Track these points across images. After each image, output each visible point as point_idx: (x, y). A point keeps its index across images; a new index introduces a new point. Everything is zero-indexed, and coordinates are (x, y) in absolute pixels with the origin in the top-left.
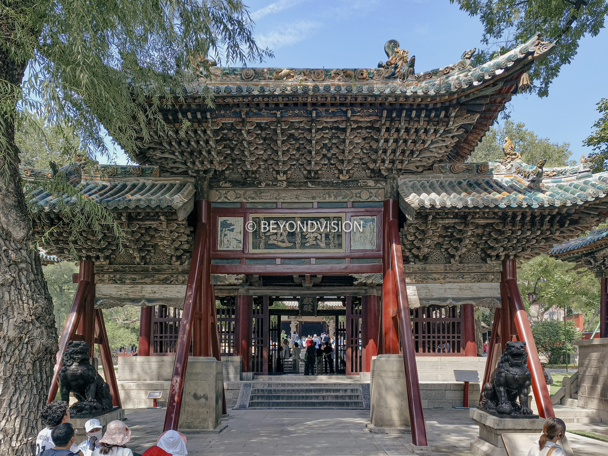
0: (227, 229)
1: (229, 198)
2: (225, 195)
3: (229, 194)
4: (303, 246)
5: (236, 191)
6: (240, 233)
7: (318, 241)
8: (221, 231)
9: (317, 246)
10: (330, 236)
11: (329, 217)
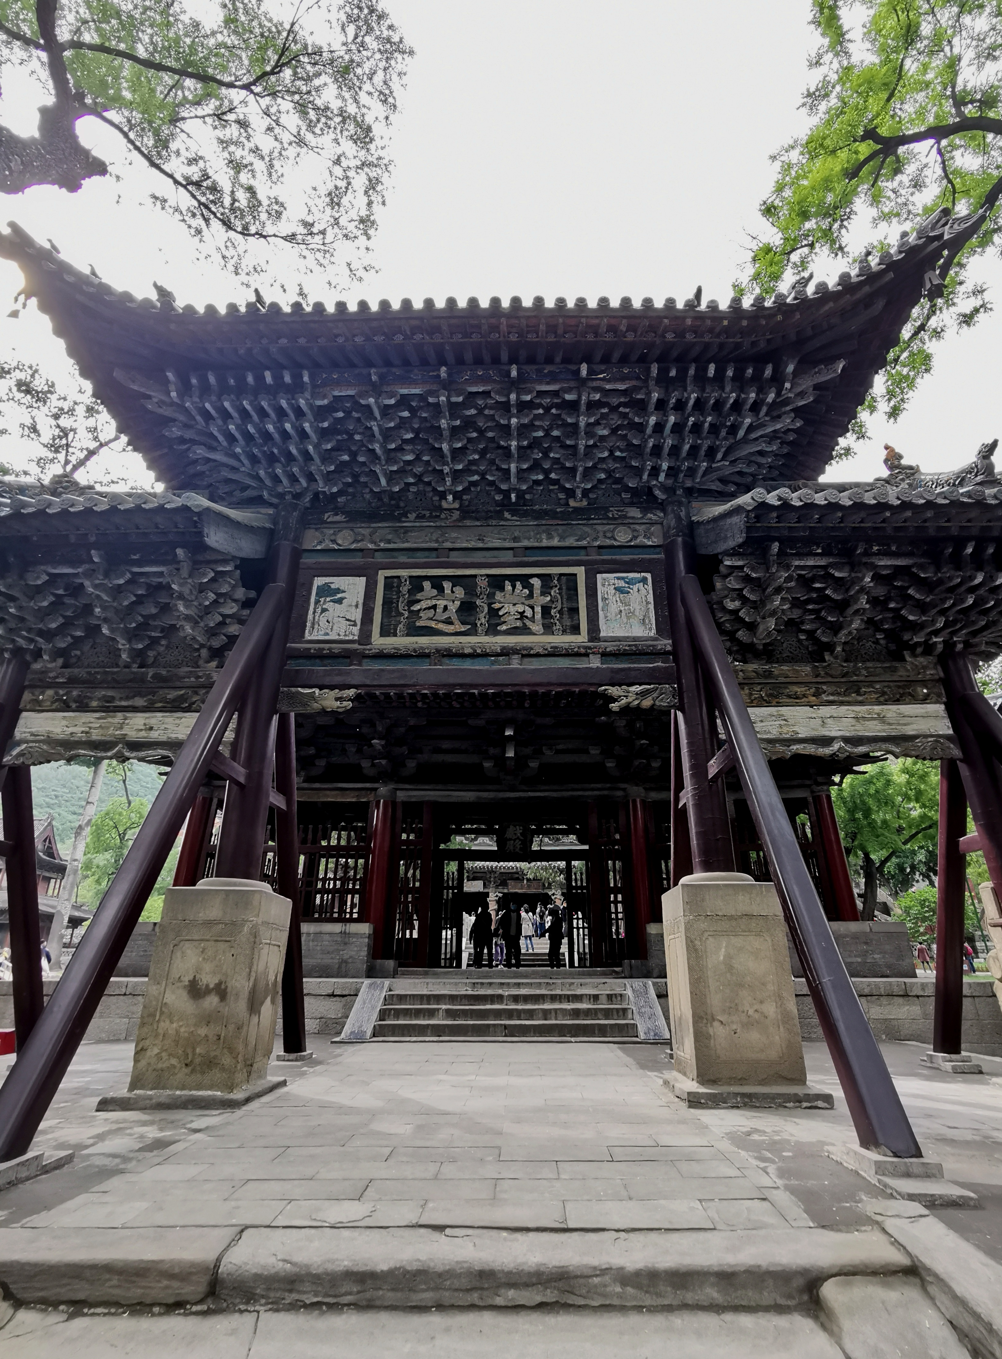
0: (328, 599)
1: (340, 542)
2: (333, 538)
3: (340, 535)
4: (492, 630)
5: (356, 530)
6: (357, 606)
7: (527, 622)
8: (317, 602)
9: (524, 630)
10: (553, 612)
11: (549, 575)
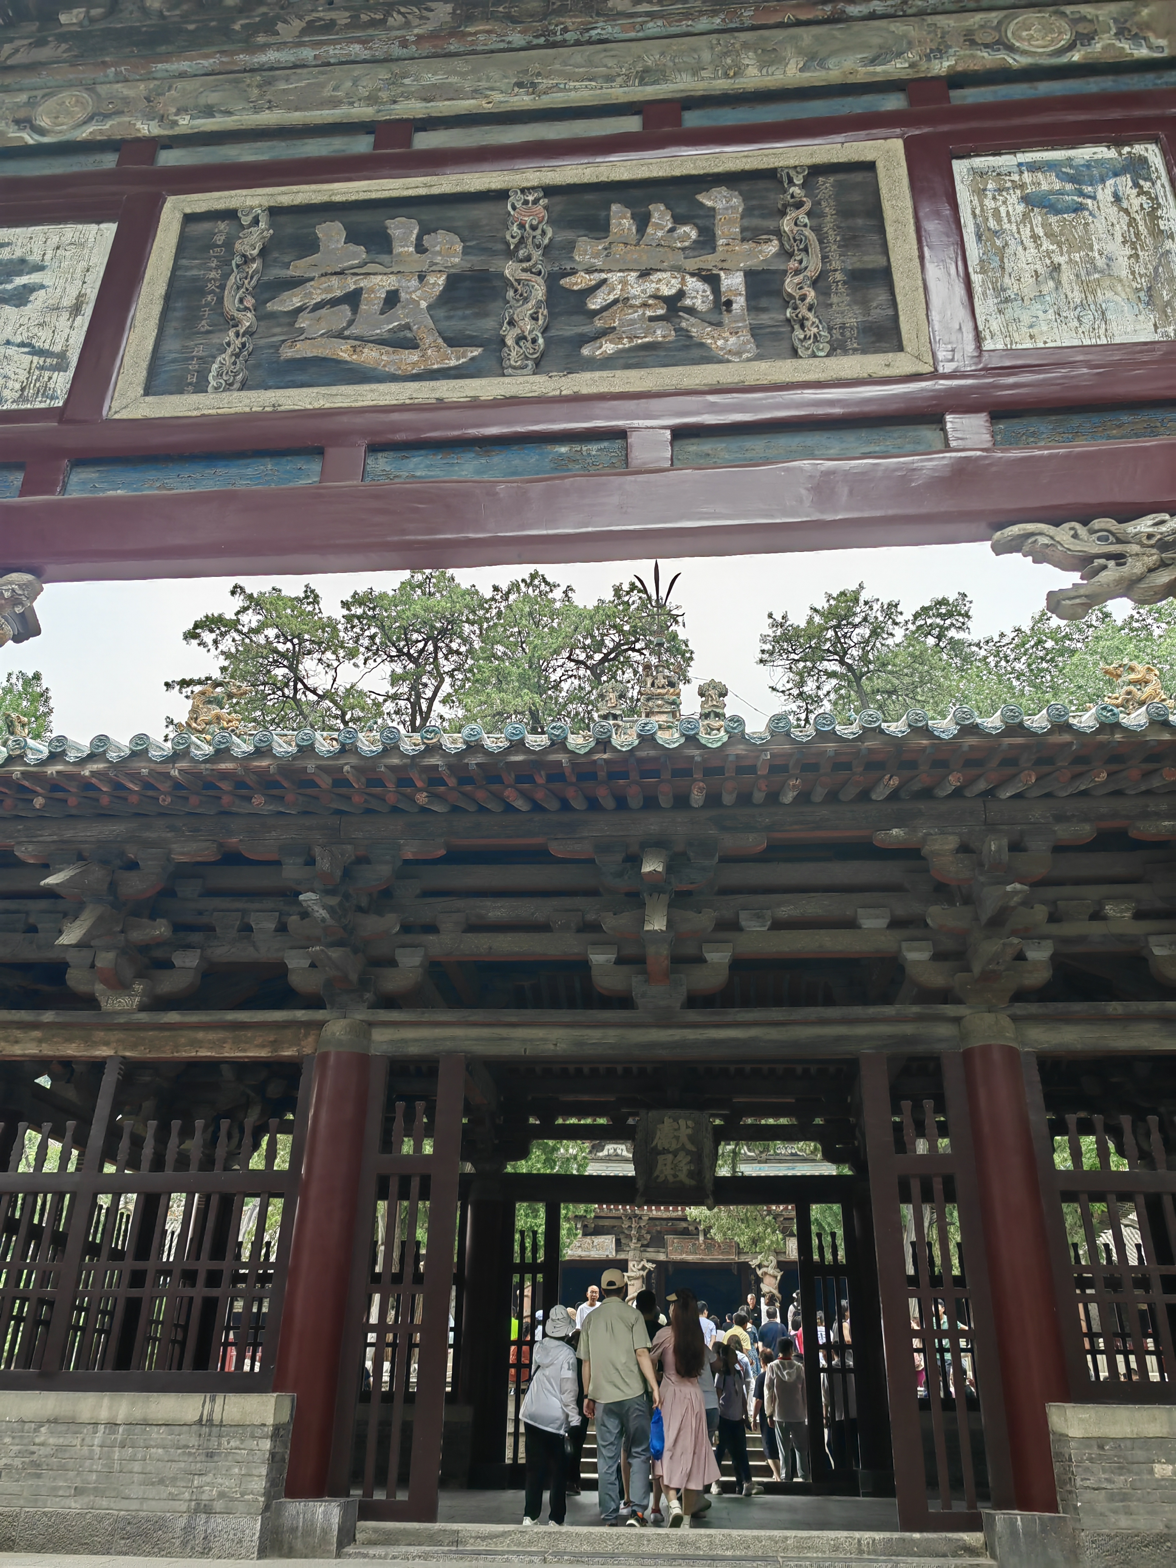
2: (21, 114)
3: (49, 103)
4: (561, 355)
5: (102, 90)
6: (73, 310)
7: (691, 325)
9: (680, 354)
11: (770, 175)
